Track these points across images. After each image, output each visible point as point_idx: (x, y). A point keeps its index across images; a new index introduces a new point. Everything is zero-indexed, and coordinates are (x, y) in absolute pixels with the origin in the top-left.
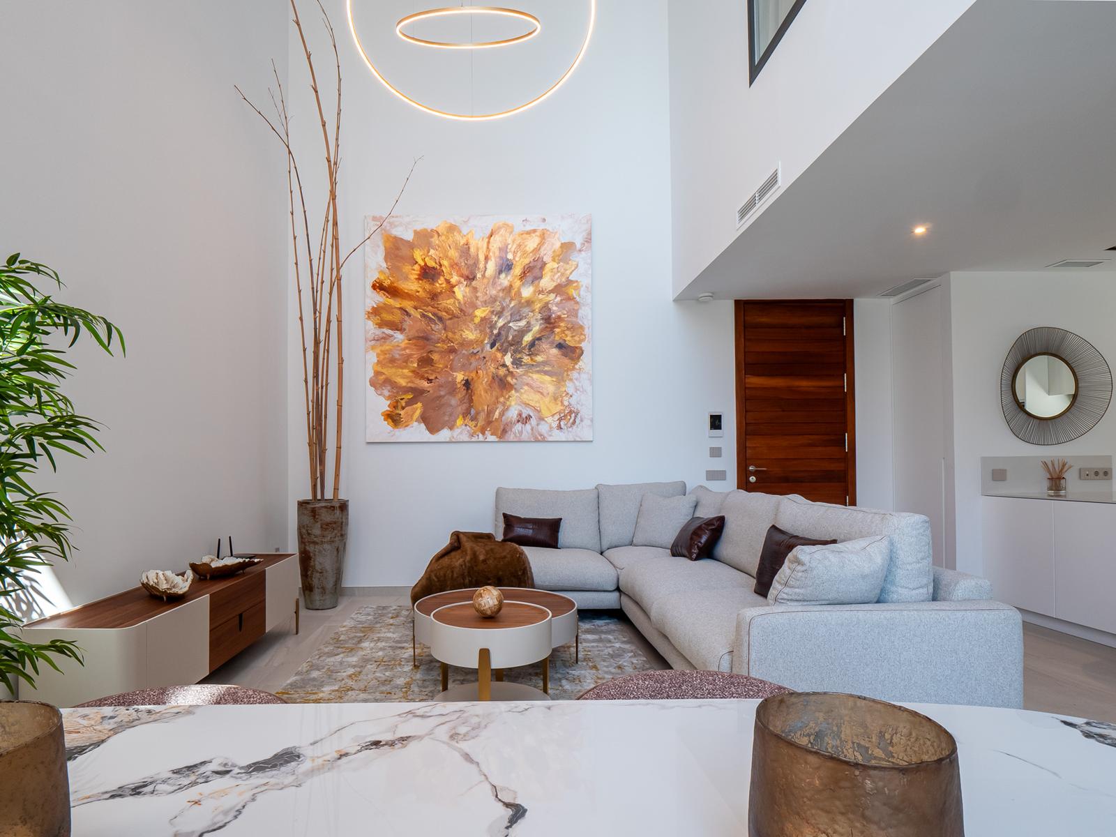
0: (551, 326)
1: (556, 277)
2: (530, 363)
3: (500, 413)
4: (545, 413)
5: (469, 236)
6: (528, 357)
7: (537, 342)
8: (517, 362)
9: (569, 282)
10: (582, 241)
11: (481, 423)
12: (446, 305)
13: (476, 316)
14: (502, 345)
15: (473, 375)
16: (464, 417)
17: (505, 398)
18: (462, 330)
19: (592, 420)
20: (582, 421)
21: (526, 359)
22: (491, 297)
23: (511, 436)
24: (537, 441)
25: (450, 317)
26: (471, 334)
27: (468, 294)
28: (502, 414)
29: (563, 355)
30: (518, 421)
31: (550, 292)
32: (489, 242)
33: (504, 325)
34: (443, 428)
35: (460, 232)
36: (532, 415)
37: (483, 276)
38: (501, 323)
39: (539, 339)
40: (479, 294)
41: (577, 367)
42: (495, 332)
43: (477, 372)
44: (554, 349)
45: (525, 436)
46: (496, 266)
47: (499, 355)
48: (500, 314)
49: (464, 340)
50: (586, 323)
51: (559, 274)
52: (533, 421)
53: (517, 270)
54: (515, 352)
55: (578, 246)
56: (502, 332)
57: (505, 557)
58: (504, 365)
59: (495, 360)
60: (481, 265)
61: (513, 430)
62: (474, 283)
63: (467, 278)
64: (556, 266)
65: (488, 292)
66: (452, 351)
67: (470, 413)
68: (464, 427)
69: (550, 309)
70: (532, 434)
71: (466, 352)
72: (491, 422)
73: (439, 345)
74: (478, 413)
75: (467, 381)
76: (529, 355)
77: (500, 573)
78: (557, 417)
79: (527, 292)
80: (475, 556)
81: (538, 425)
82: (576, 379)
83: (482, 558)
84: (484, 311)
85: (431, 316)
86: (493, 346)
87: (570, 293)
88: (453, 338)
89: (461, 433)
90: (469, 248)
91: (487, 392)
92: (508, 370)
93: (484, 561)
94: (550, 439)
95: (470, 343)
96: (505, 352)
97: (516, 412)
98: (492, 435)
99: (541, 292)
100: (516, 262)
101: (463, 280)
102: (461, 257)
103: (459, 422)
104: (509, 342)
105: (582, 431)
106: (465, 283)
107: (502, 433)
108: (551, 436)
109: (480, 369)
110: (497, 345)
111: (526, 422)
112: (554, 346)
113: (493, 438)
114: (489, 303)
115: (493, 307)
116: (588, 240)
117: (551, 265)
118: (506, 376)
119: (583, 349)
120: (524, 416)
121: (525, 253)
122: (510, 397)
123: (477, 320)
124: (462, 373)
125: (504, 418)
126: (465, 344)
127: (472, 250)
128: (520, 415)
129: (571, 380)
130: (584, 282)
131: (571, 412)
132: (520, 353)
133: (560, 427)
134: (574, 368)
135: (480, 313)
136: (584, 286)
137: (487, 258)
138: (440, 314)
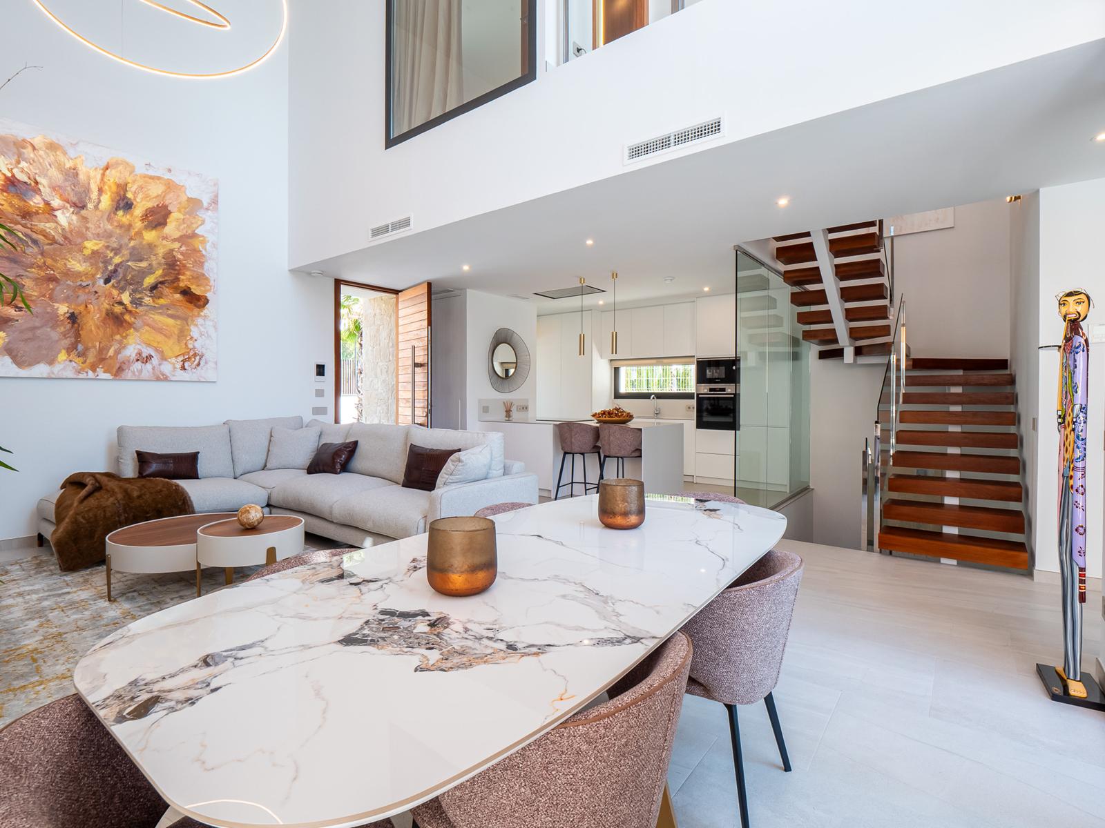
0: (176, 272)
1: (182, 227)
2: (152, 304)
3: (115, 351)
4: (168, 353)
5: (78, 161)
6: (149, 299)
7: (159, 285)
8: (137, 302)
9: (194, 235)
10: (209, 201)
11: (91, 357)
12: (45, 228)
13: (85, 247)
14: (118, 282)
15: (82, 308)
16: (67, 352)
17: (122, 336)
18: (67, 260)
19: (216, 363)
20: (206, 363)
21: (147, 300)
22: (105, 231)
23: (128, 374)
24: (158, 379)
25: (50, 242)
26: (78, 265)
27: (75, 222)
28: (117, 352)
29: (187, 301)
30: (138, 360)
31: (175, 240)
32: (103, 175)
33: (121, 262)
34: (38, 363)
35: (65, 153)
36: (153, 354)
37: (96, 207)
38: (117, 260)
39: (162, 283)
40: (89, 225)
41: (202, 314)
42: (110, 268)
43: (86, 306)
44: (178, 295)
45: (145, 374)
46: (113, 201)
47: (115, 292)
48: (117, 251)
49: (69, 270)
50: (211, 276)
51: (185, 225)
52: (155, 361)
53: (138, 211)
54: (134, 291)
55: (205, 204)
56: (119, 270)
57: (161, 491)
58: (121, 303)
59: (110, 296)
60: (94, 195)
61: (131, 368)
62: (83, 212)
63: (74, 205)
64: (182, 217)
65: (102, 225)
66: (52, 279)
67: (76, 348)
68: (68, 363)
69: (174, 257)
70: (153, 373)
71: (72, 284)
72: (104, 359)
73: (33, 270)
74: (87, 349)
75: (73, 314)
76: (150, 296)
77: (160, 506)
78: (181, 358)
79: (150, 236)
80: (127, 493)
81: (160, 365)
82: (202, 325)
83: (135, 494)
84: (97, 244)
85: (21, 236)
86: (107, 281)
87: (196, 246)
88: (53, 266)
89: (64, 369)
90: (77, 174)
91: (99, 328)
92: (126, 308)
93: (139, 497)
94: (173, 379)
95: (78, 275)
96: (122, 290)
97: (136, 351)
98: (105, 372)
99: (165, 238)
100: (138, 202)
101: (68, 206)
102: (66, 180)
103: (62, 356)
104: (127, 280)
105: (206, 372)
106: (72, 210)
107: (118, 371)
108: (174, 376)
109: (91, 303)
110: (112, 281)
111: (147, 362)
112: (179, 291)
113: (108, 376)
114: (103, 237)
115: (108, 242)
116: (215, 201)
117: (175, 215)
118: (122, 314)
119: (208, 298)
120: (144, 355)
121: (147, 197)
122: (127, 335)
123: (87, 252)
124: (67, 305)
125: (120, 356)
126: (68, 274)
127: (82, 177)
128: (140, 354)
129: (196, 325)
130: (211, 238)
131: (195, 355)
132: (140, 293)
133: (183, 368)
134: (199, 315)
135: (91, 245)
136: (210, 242)
137: (101, 191)
138: (35, 236)
